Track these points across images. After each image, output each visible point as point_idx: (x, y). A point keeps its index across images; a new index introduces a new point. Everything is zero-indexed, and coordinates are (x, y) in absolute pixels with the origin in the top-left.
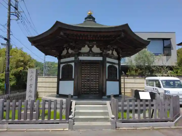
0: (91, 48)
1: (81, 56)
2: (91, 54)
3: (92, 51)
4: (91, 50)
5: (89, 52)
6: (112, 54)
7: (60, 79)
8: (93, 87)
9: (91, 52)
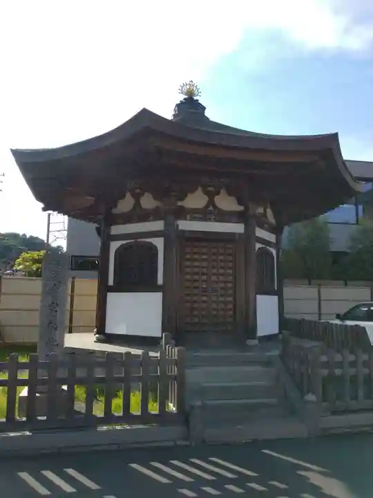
0: (211, 196)
1: (185, 219)
2: (211, 213)
3: (215, 206)
4: (211, 202)
5: (207, 206)
6: (265, 215)
7: (111, 286)
8: (218, 312)
9: (211, 208)
